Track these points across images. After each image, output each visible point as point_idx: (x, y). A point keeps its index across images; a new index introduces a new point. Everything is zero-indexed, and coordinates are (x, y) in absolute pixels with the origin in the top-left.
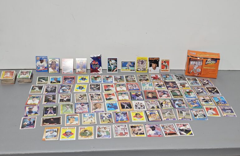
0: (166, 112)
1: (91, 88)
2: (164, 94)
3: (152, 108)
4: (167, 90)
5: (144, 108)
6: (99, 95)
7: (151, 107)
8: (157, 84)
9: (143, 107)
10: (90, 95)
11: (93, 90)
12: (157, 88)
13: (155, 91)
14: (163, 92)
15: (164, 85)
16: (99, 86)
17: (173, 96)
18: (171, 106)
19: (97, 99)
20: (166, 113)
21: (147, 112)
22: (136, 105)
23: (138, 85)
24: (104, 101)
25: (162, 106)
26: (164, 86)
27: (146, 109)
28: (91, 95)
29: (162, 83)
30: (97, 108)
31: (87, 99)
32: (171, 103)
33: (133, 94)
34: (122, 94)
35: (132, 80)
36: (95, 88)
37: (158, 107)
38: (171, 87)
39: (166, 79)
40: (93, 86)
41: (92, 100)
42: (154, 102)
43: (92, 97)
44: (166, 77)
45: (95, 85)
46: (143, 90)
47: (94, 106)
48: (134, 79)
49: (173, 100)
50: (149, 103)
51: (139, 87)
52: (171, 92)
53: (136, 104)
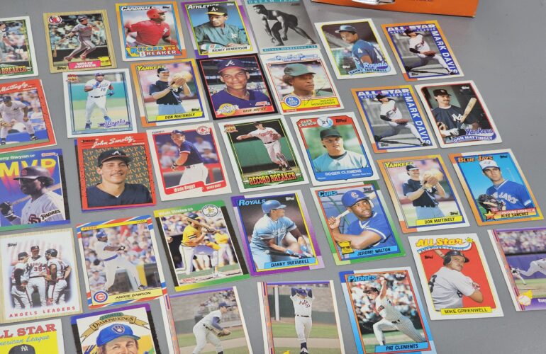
0: (196, 310)
2: (193, 158)
3: (112, 290)
4: (211, 125)
7: (111, 282)
8: (153, 78)
9: (62, 284)
12: (154, 110)
13: (141, 137)
14: (183, 147)
15: (192, 83)
17: (244, 169)
18: (231, 258)
20: (198, 319)
21: (83, 325)
22: (18, 274)
23: (41, 98)
25: (179, 262)
26: (197, 96)
29: (184, 73)
32: (227, 236)
33: (9, 173)
37: (152, 281)
38: (233, 101)
39: (206, 40)
42: (132, 229)
44: (211, 25)
46: (70, 135)
48: (24, 49)
49: (241, 209)
50: (98, 246)
51: (46, 119)
52: (233, 137)
53: (21, 266)
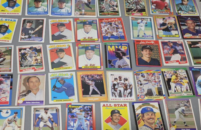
0: (176, 106)
1: (25, 31)
2: (176, 52)
3: (146, 95)
4: (182, 40)
5: (130, 94)
6: (39, 51)
7: (146, 92)
8: (161, 21)
9: (129, 90)
10: (20, 50)
11: (27, 36)
12: (161, 33)
13: (157, 42)
14: (172, 47)
15: (175, 25)
16: (41, 26)
17: (195, 58)
18: (189, 89)
19: (32, 64)
20: (176, 109)
21: (136, 105)
22: (114, 85)
23: (122, 25)
24: (47, 71)
25: (170, 88)
26: (177, 30)
27: (133, 98)
28: (23, 51)
29: (172, 21)
30: (29, 92)
31: (11, 62)
32: (187, 81)
33: (111, 50)
34: (86, 48)
35: (111, 9)
36: (32, 32)
37: (160, 93)
38: (190, 33)
39: (181, 9)
40: (28, 26)
41: (21, 65)
42: (153, 74)
43: (23, 57)
44: (182, 4)
45: (34, 22)
46: (132, 39)
47: (24, 84)
48: (117, 6)
49: (193, 72)
50: (142, 79)
51: (124, 32)
52: (190, 46)
53: (115, 82)
